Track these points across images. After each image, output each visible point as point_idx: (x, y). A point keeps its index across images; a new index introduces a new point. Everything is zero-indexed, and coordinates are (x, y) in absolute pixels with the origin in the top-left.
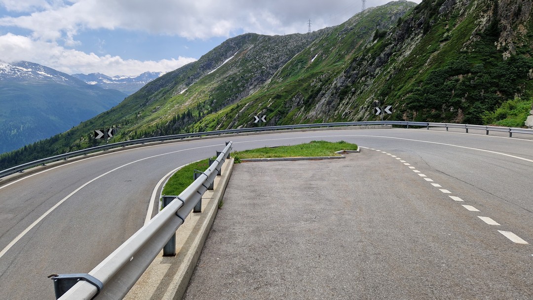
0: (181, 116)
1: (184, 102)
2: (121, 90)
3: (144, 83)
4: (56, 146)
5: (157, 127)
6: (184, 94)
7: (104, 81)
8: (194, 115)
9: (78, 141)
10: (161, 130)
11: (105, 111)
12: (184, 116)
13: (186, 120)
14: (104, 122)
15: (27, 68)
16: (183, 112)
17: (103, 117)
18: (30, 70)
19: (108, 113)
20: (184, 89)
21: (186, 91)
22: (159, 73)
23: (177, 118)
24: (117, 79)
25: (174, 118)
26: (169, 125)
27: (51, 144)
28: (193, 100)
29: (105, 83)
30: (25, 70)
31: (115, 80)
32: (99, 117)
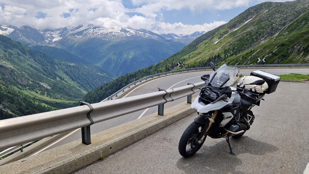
0: (214, 57)
1: (216, 49)
2: (183, 42)
3: (195, 38)
4: (151, 70)
5: (200, 63)
6: (217, 44)
7: (175, 37)
8: (222, 56)
9: (161, 69)
10: (202, 65)
11: (174, 54)
12: (215, 57)
13: (216, 59)
14: (173, 60)
15: (141, 32)
16: (215, 55)
17: (173, 57)
18: (143, 33)
19: (175, 55)
20: (217, 41)
21: (218, 42)
22: (203, 32)
23: (211, 58)
24: (181, 36)
25: (210, 58)
26: (206, 62)
27: (149, 69)
28: (222, 47)
29: (175, 38)
30: (141, 33)
31: (180, 37)
32: (171, 57)
